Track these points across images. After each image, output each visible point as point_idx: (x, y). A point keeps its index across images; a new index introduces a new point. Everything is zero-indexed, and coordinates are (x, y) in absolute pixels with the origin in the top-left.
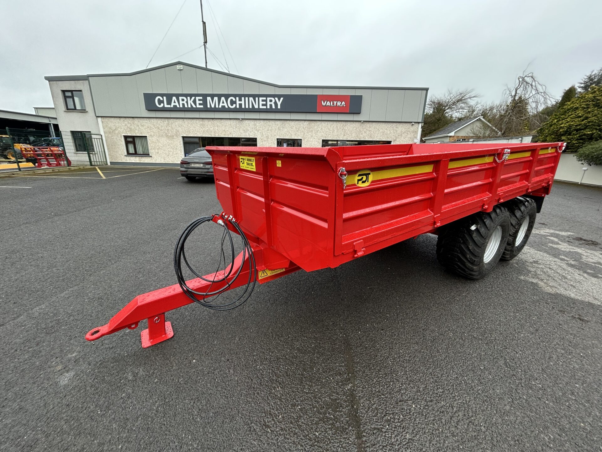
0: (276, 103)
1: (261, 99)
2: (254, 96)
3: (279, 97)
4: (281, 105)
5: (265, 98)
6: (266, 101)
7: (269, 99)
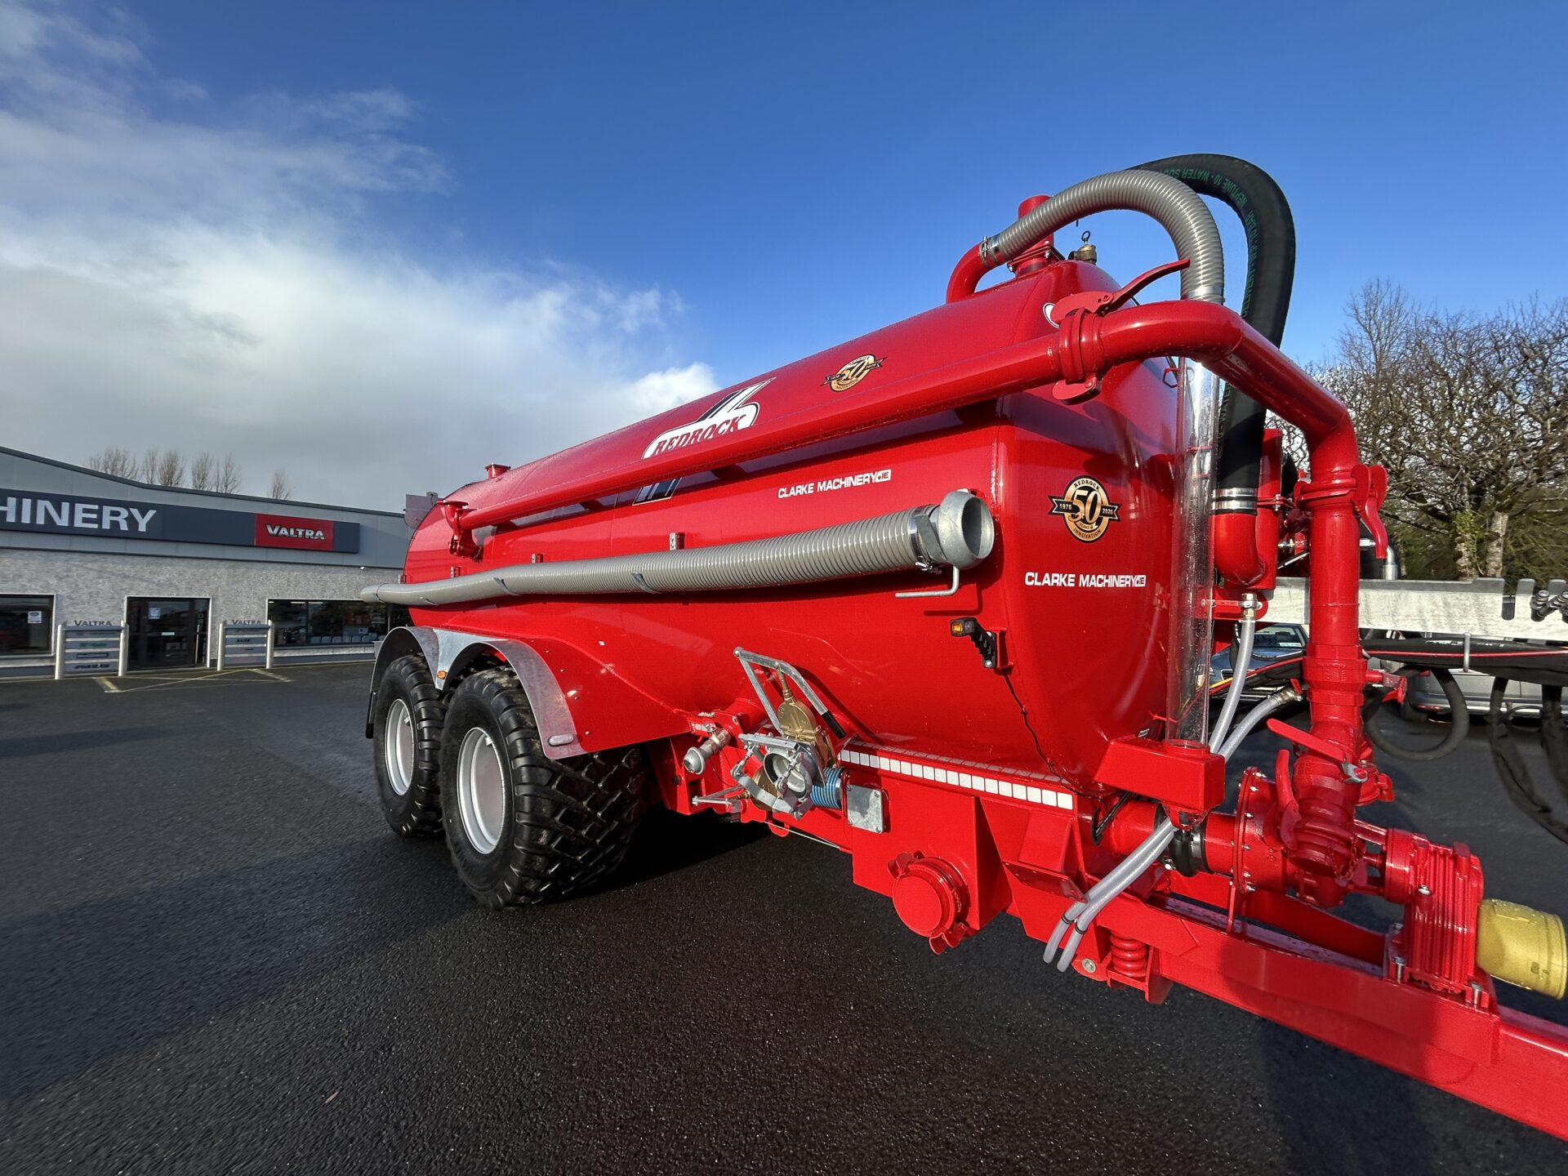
0: (131, 520)
1: (79, 507)
2: (57, 501)
3: (144, 508)
4: (148, 525)
5: (96, 507)
6: (100, 512)
7: (107, 509)
